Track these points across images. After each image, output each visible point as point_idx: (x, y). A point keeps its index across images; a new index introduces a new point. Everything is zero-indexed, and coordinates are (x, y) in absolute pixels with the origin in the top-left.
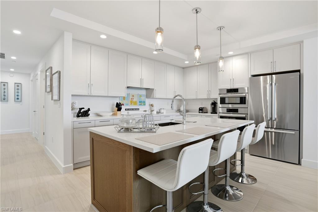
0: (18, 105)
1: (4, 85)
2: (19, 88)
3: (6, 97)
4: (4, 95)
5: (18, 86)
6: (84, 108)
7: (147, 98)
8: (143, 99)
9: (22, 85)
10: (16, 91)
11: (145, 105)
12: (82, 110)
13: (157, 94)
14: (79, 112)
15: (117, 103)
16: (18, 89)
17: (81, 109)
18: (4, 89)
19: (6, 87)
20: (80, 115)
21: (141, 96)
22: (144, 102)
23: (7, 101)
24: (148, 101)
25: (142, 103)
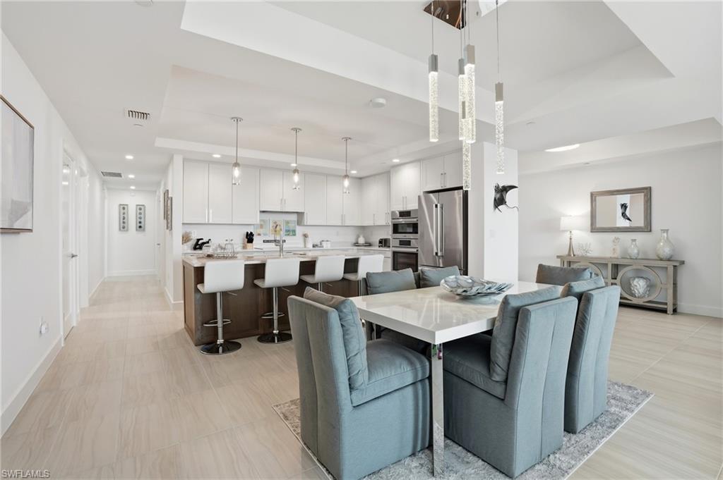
0: (140, 235)
1: (124, 208)
2: (142, 211)
3: (125, 225)
4: (124, 223)
5: (141, 208)
6: (202, 239)
7: (298, 224)
8: (291, 226)
9: (145, 208)
10: (139, 216)
11: (295, 235)
12: (200, 242)
13: (308, 220)
14: (197, 244)
15: (247, 233)
16: (140, 214)
17: (198, 240)
18: (124, 214)
19: (125, 211)
20: (198, 247)
21: (287, 222)
22: (294, 231)
23: (127, 230)
24: (300, 230)
25: (291, 232)
